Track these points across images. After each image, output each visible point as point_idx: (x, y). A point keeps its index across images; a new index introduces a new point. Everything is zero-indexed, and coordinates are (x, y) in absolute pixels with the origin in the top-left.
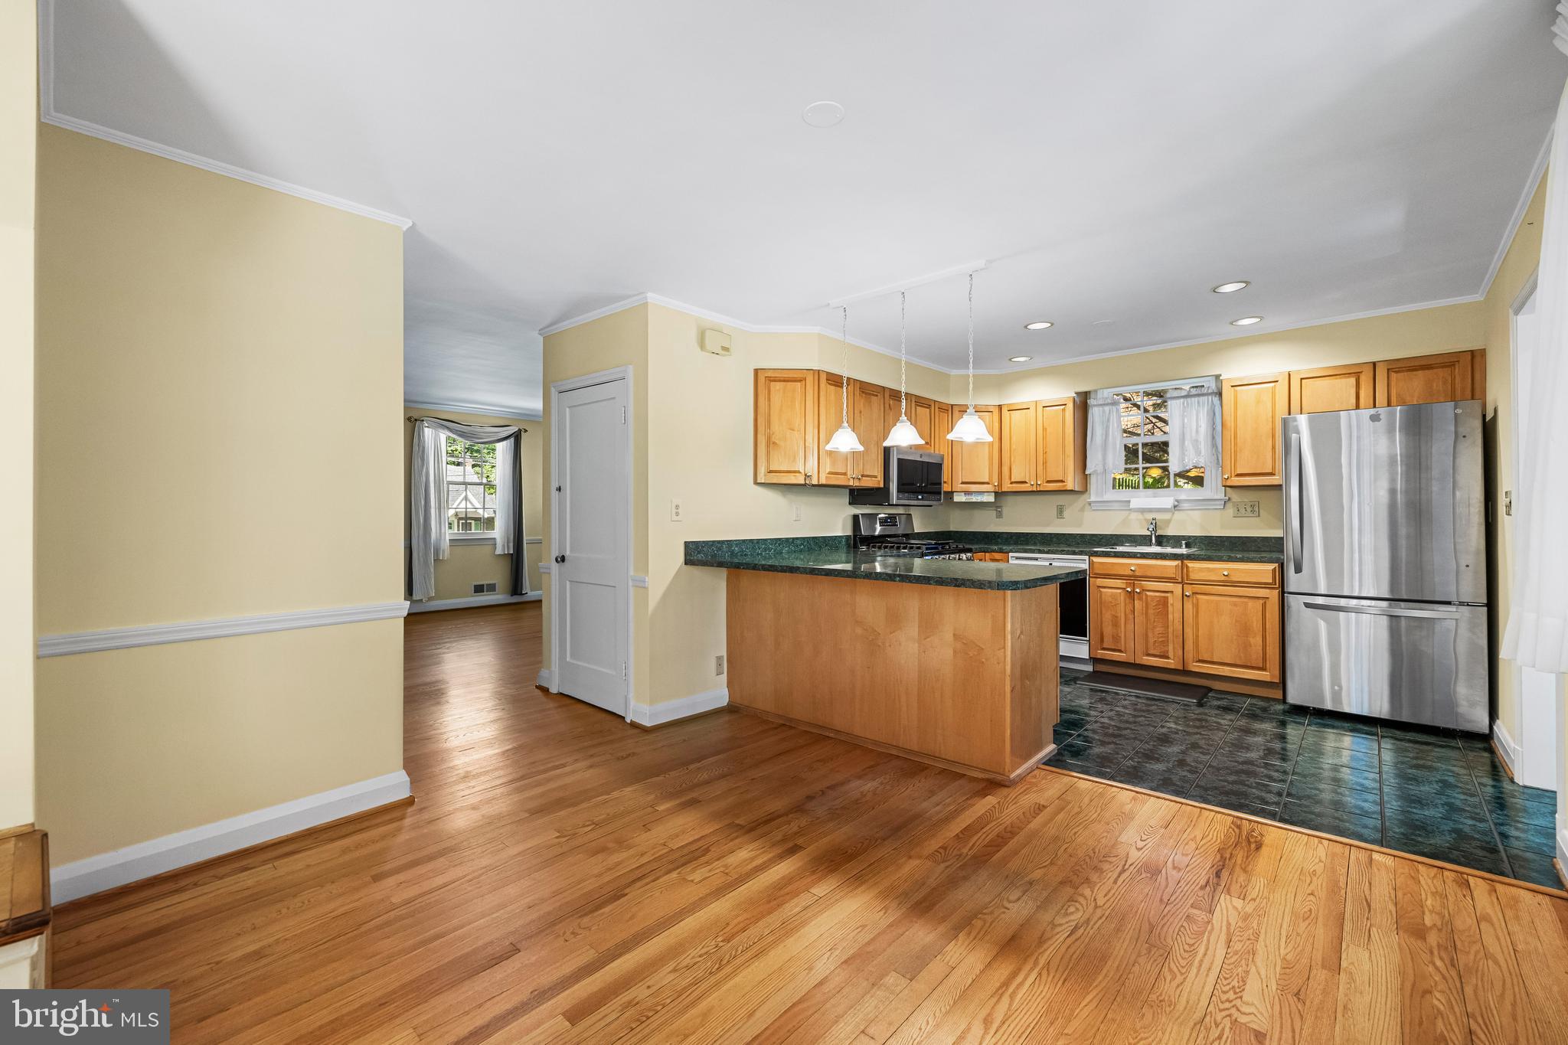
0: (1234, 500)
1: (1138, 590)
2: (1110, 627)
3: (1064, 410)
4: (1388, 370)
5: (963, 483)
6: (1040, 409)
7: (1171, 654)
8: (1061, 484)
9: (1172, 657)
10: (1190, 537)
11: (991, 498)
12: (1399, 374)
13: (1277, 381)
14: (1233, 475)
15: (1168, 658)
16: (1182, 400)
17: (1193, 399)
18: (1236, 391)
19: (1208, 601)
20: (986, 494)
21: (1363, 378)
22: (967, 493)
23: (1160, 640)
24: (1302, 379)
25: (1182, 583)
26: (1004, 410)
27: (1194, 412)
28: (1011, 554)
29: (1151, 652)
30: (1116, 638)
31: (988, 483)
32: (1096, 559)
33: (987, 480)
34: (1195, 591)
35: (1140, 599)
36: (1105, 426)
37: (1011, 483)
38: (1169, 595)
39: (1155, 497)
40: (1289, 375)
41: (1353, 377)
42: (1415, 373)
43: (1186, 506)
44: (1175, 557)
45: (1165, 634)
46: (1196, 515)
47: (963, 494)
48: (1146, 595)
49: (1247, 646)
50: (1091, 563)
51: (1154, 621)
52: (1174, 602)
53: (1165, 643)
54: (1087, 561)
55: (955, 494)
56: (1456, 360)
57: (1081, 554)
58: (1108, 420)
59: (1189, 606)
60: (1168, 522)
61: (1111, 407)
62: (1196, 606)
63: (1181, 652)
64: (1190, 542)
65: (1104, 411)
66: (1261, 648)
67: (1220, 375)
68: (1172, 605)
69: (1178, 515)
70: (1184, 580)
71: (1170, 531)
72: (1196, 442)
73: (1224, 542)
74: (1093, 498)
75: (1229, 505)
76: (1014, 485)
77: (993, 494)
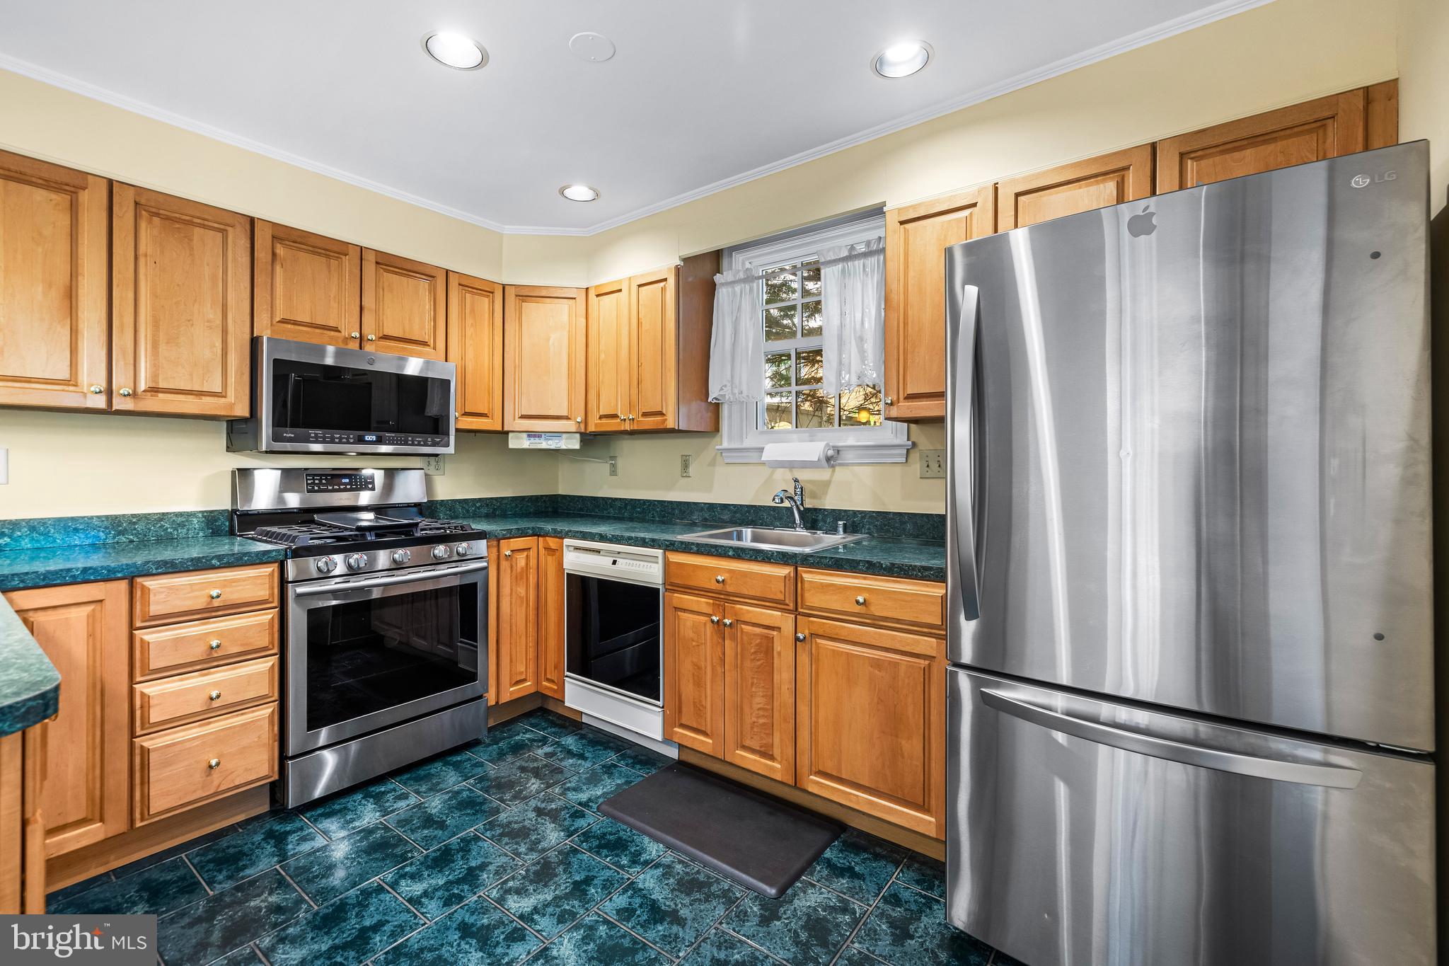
0: (921, 447)
1: (728, 621)
2: (691, 686)
3: (663, 289)
4: (1182, 155)
5: (523, 417)
6: (634, 288)
7: (777, 752)
8: (659, 418)
9: (779, 759)
10: (855, 513)
11: (575, 444)
12: (1203, 163)
13: (974, 205)
14: (901, 397)
15: (772, 758)
16: (840, 266)
17: (856, 262)
18: (906, 231)
19: (836, 653)
20: (564, 436)
21: (1131, 177)
22: (532, 434)
23: (761, 721)
24: (1017, 195)
25: (795, 610)
26: (592, 294)
27: (859, 285)
28: (567, 541)
29: (748, 743)
30: (699, 709)
31: (567, 418)
32: (676, 558)
33: (565, 413)
34: (815, 629)
35: (734, 638)
36: (734, 318)
37: (601, 418)
38: (775, 633)
39: (811, 441)
40: (996, 189)
41: (1112, 179)
42: (1237, 155)
43: (849, 457)
44: (784, 559)
45: (769, 711)
46: (865, 473)
47: (525, 435)
48: (742, 629)
49: (895, 754)
50: (667, 565)
51: (752, 684)
52: (782, 647)
53: (769, 728)
54: (660, 560)
55: (511, 435)
56: (1327, 114)
57: (653, 547)
58: (739, 308)
59: (804, 659)
60: (827, 484)
61: (743, 285)
62: (814, 659)
63: (790, 751)
64: (854, 521)
65: (734, 293)
66: (920, 764)
67: (884, 204)
68: (779, 653)
69: (841, 474)
70: (795, 605)
71: (830, 502)
72: (861, 340)
73: (905, 523)
74: (725, 445)
75: (915, 456)
76: (604, 421)
77: (578, 436)
